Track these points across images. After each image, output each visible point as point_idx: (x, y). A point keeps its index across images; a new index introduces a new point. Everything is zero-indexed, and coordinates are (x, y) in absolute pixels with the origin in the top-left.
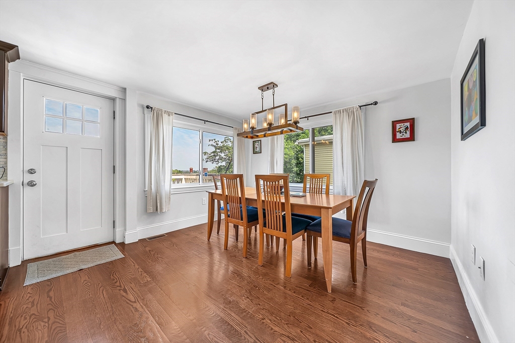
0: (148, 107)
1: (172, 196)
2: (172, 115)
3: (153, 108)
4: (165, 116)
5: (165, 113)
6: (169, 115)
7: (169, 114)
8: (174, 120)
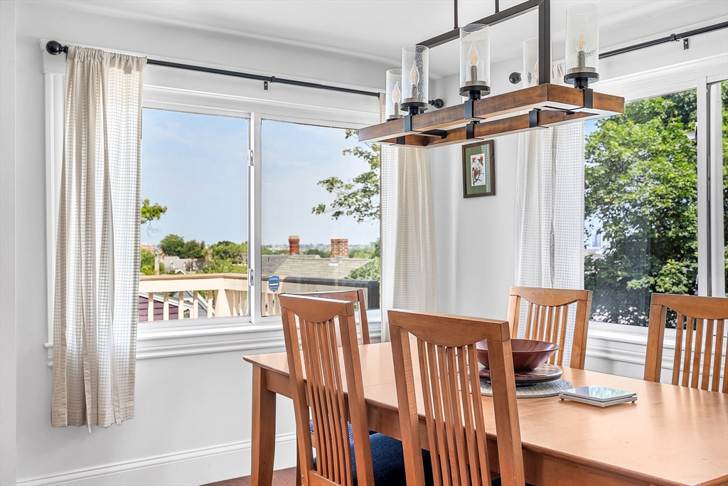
0: (53, 48)
1: (139, 368)
2: (139, 69)
3: (71, 50)
4: (114, 75)
5: (112, 64)
6: (128, 70)
7: (127, 65)
8: (146, 87)
